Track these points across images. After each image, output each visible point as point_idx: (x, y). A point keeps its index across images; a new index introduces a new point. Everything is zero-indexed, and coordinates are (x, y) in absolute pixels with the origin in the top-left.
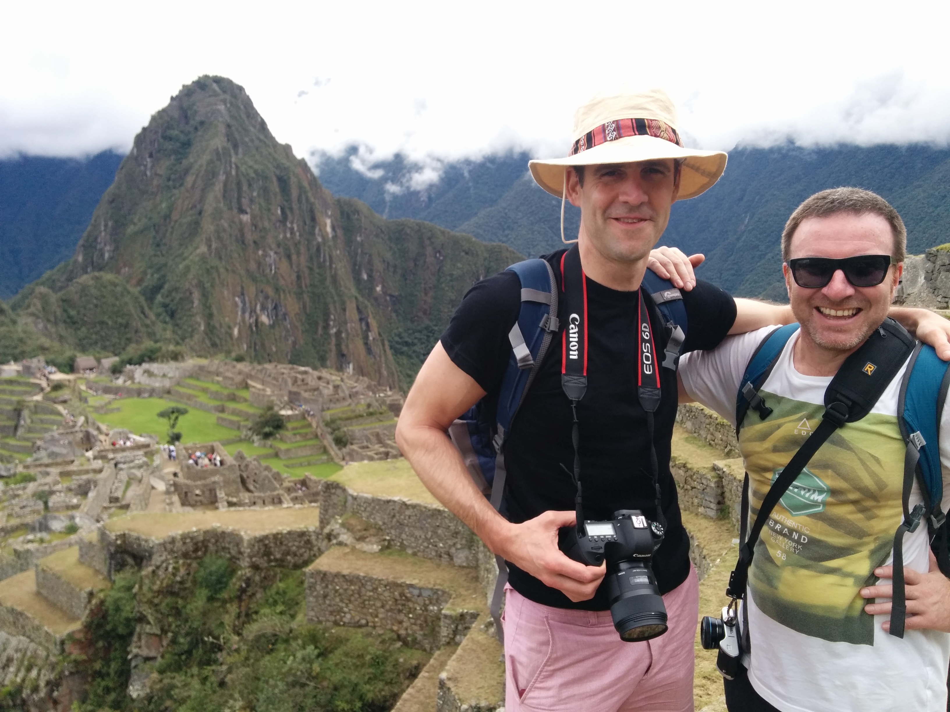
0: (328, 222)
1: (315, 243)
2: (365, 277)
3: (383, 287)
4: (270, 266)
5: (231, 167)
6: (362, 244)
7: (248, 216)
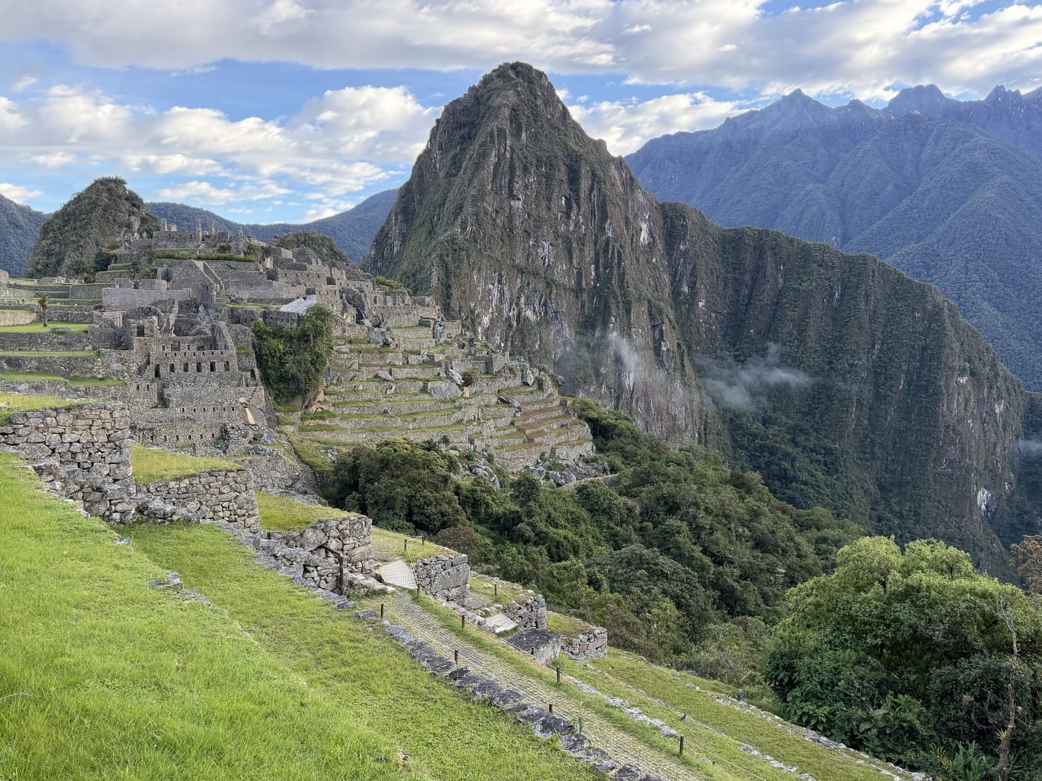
0: (644, 226)
2: (686, 290)
3: (708, 302)
4: (543, 259)
5: (505, 149)
6: (685, 253)
7: (521, 202)
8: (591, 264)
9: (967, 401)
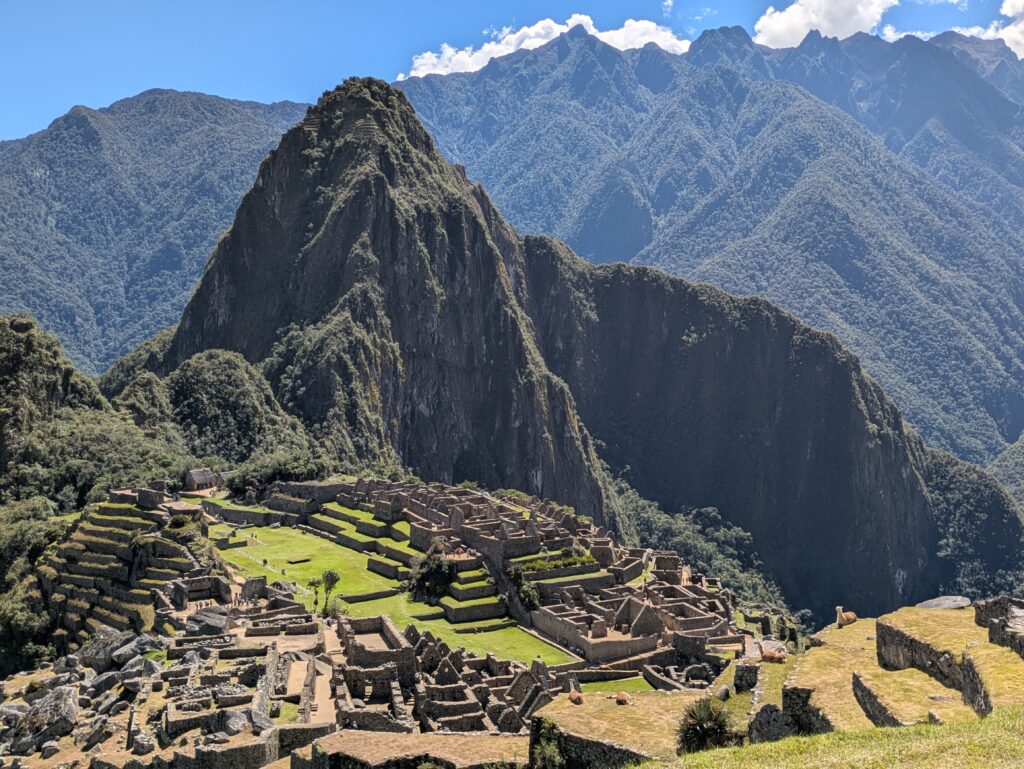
1: (493, 301)
2: (561, 346)
3: (586, 361)
4: (433, 335)
5: (384, 203)
7: (405, 267)
8: (481, 336)
9: (877, 468)
